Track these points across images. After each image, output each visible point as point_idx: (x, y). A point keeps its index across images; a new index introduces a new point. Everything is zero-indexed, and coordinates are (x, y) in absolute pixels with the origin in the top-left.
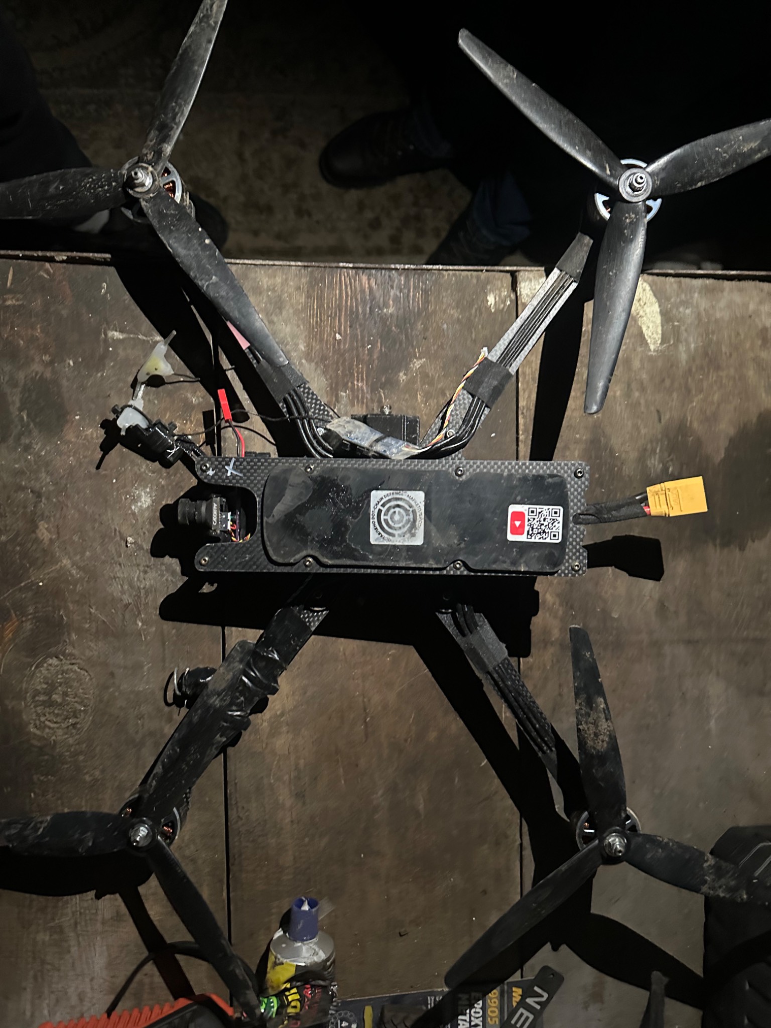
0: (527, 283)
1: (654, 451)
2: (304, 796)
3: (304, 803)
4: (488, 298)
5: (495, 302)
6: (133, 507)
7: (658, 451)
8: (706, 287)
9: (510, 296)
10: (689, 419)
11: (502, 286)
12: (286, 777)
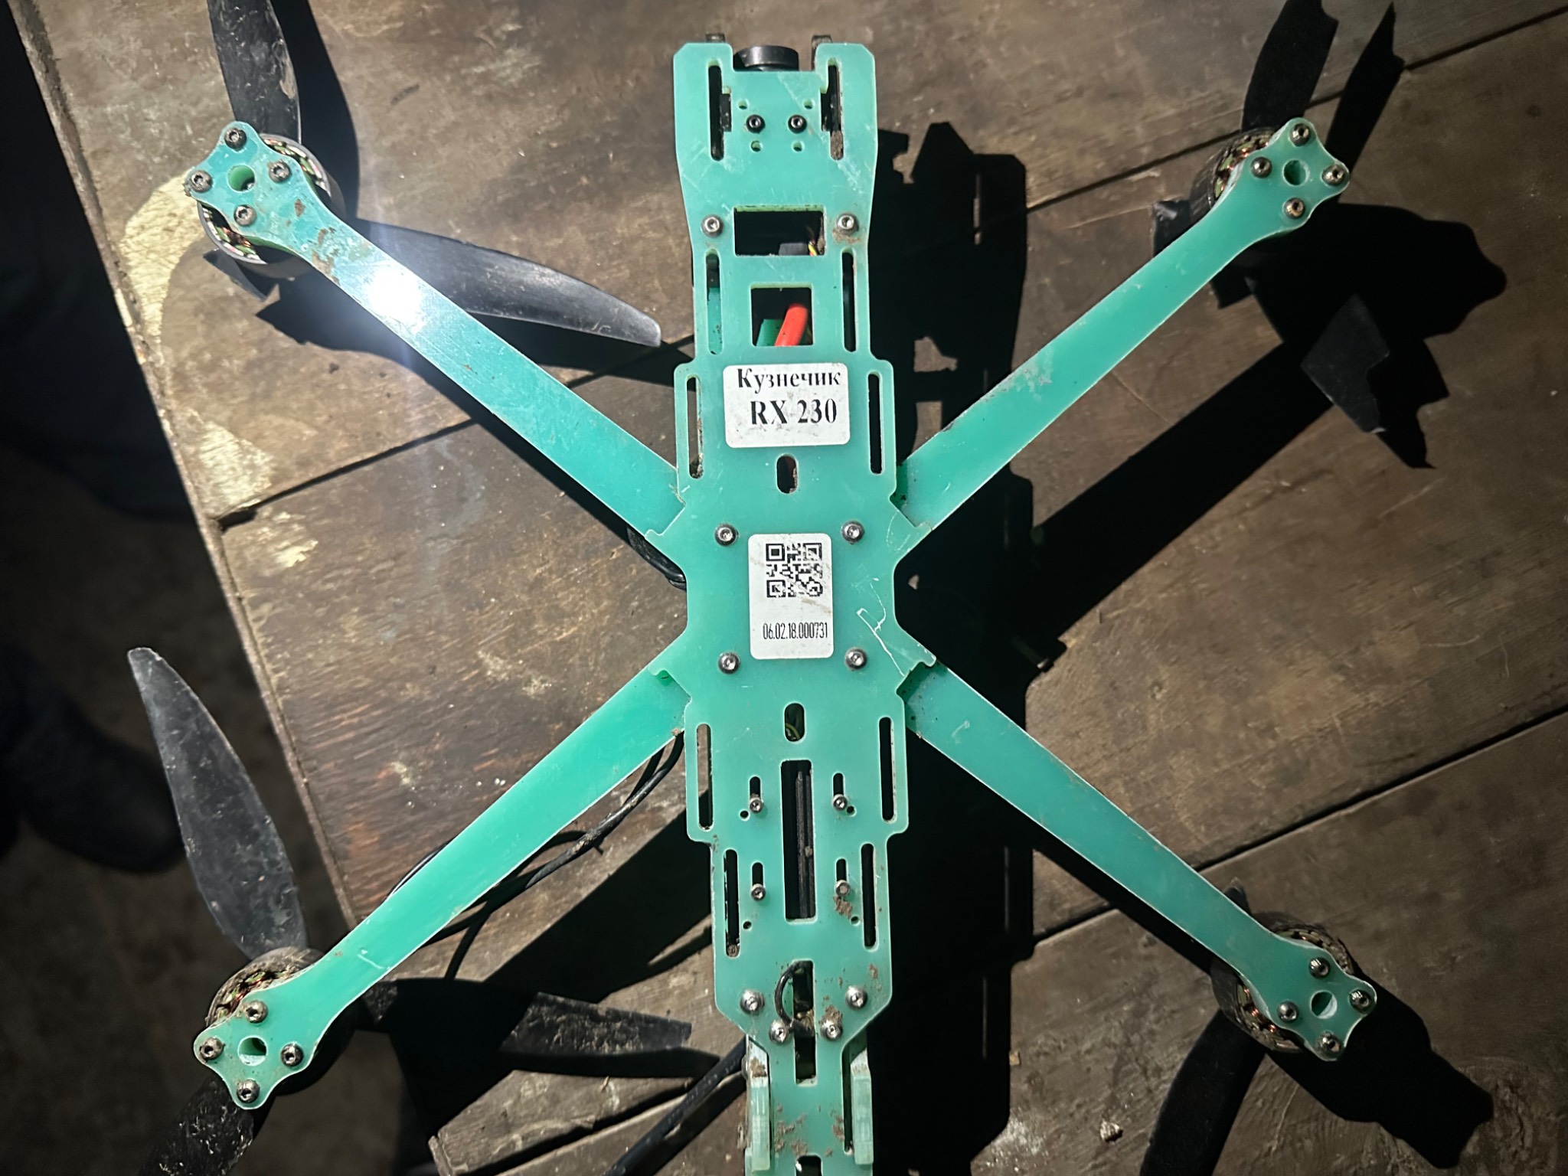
0: (226, 491)
1: (485, 78)
2: (1483, 560)
3: (1498, 553)
4: (291, 564)
5: (295, 544)
6: (1035, 1151)
7: (480, 70)
8: (83, 94)
9: (269, 518)
10: (385, 27)
11: (253, 543)
12: (1460, 611)
